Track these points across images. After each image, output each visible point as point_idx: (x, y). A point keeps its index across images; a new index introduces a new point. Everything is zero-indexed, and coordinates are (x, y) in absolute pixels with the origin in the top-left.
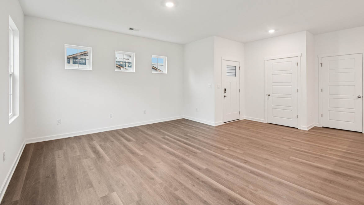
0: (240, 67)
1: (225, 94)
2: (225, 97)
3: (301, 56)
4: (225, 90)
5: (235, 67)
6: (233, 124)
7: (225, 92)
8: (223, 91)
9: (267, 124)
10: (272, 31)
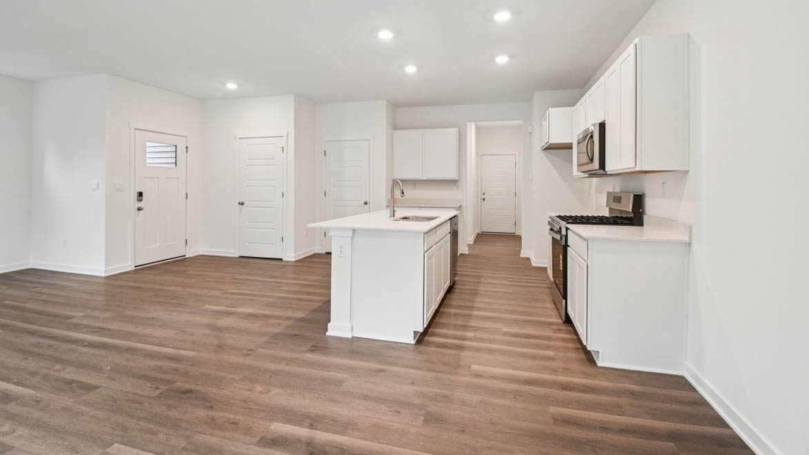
0: (187, 148)
1: (141, 204)
2: (139, 209)
3: (287, 136)
4: (140, 194)
5: (174, 148)
6: (166, 267)
7: (141, 200)
8: (135, 196)
9: (238, 260)
10: (232, 86)
